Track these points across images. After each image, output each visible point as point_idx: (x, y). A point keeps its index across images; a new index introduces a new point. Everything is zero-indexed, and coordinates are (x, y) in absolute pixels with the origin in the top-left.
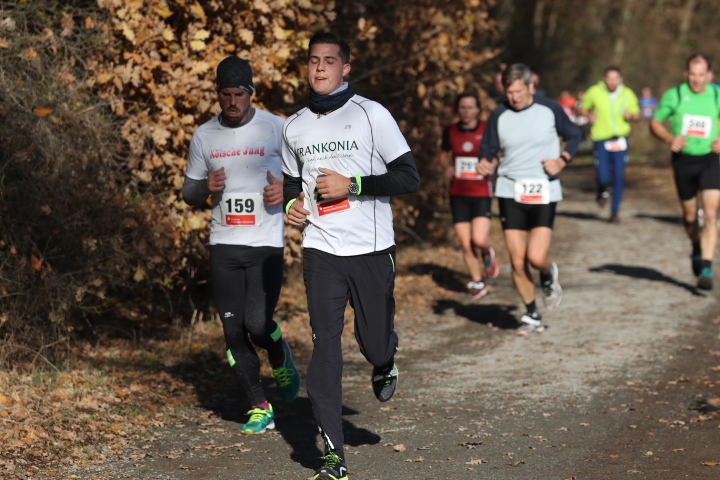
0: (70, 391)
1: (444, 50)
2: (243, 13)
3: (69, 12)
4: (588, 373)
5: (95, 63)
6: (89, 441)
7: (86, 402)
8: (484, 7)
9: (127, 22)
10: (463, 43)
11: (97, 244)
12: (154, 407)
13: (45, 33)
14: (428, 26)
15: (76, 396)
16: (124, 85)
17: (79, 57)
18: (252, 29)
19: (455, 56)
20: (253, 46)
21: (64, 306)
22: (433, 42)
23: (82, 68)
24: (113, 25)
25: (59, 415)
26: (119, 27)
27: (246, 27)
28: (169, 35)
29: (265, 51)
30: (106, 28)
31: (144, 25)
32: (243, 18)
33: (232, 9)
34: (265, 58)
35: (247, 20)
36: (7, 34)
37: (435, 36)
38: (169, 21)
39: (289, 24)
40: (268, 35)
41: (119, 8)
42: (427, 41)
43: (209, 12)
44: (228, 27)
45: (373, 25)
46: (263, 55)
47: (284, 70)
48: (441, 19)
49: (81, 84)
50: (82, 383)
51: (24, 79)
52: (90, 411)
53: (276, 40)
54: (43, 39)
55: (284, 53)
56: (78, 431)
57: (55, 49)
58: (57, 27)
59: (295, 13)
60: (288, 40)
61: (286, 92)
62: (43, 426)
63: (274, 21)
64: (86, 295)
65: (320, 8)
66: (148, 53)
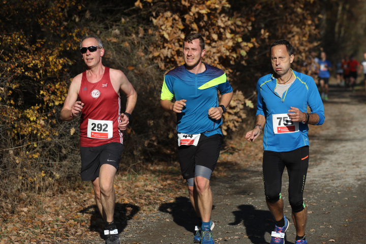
0: (142, 183)
1: (297, 42)
2: (213, 27)
3: (142, 27)
4: (357, 175)
5: (152, 48)
6: (150, 203)
7: (149, 188)
8: (314, 24)
9: (165, 31)
10: (304, 39)
11: (153, 123)
12: (177, 190)
13: (132, 36)
14: (290, 32)
15: (145, 185)
16: (164, 57)
17: (146, 46)
18: (217, 33)
19: (302, 45)
20: (217, 41)
21: (140, 148)
22: (292, 39)
23: (147, 50)
24: (160, 32)
25: (138, 193)
26: (162, 33)
27: (214, 33)
28: (183, 36)
29: (223, 43)
30: (157, 33)
31: (172, 32)
32: (213, 29)
33: (209, 25)
34: (222, 46)
35: (215, 30)
36: (116, 36)
37: (293, 36)
38: (183, 31)
39: (232, 32)
40: (224, 36)
41: (162, 25)
42: (290, 38)
43: (199, 27)
44: (207, 33)
45: (268, 32)
46: (222, 44)
47: (230, 51)
48: (296, 29)
49: (146, 57)
50: (147, 180)
51: (123, 55)
52: (151, 191)
53: (227, 38)
54: (131, 38)
55: (231, 44)
56: (145, 199)
57: (136, 42)
58: (137, 33)
59: (235, 27)
60: (232, 38)
61: (231, 60)
62: (131, 197)
63: (226, 31)
64: (149, 144)
65: (245, 25)
66: (174, 44)
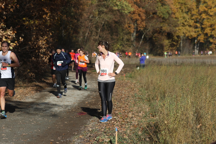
10: (44, 42)
14: (38, 39)
45: (23, 38)
48: (40, 37)
65: (12, 35)
